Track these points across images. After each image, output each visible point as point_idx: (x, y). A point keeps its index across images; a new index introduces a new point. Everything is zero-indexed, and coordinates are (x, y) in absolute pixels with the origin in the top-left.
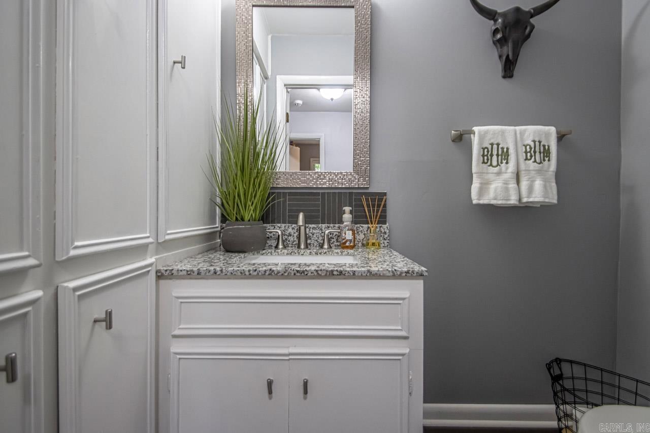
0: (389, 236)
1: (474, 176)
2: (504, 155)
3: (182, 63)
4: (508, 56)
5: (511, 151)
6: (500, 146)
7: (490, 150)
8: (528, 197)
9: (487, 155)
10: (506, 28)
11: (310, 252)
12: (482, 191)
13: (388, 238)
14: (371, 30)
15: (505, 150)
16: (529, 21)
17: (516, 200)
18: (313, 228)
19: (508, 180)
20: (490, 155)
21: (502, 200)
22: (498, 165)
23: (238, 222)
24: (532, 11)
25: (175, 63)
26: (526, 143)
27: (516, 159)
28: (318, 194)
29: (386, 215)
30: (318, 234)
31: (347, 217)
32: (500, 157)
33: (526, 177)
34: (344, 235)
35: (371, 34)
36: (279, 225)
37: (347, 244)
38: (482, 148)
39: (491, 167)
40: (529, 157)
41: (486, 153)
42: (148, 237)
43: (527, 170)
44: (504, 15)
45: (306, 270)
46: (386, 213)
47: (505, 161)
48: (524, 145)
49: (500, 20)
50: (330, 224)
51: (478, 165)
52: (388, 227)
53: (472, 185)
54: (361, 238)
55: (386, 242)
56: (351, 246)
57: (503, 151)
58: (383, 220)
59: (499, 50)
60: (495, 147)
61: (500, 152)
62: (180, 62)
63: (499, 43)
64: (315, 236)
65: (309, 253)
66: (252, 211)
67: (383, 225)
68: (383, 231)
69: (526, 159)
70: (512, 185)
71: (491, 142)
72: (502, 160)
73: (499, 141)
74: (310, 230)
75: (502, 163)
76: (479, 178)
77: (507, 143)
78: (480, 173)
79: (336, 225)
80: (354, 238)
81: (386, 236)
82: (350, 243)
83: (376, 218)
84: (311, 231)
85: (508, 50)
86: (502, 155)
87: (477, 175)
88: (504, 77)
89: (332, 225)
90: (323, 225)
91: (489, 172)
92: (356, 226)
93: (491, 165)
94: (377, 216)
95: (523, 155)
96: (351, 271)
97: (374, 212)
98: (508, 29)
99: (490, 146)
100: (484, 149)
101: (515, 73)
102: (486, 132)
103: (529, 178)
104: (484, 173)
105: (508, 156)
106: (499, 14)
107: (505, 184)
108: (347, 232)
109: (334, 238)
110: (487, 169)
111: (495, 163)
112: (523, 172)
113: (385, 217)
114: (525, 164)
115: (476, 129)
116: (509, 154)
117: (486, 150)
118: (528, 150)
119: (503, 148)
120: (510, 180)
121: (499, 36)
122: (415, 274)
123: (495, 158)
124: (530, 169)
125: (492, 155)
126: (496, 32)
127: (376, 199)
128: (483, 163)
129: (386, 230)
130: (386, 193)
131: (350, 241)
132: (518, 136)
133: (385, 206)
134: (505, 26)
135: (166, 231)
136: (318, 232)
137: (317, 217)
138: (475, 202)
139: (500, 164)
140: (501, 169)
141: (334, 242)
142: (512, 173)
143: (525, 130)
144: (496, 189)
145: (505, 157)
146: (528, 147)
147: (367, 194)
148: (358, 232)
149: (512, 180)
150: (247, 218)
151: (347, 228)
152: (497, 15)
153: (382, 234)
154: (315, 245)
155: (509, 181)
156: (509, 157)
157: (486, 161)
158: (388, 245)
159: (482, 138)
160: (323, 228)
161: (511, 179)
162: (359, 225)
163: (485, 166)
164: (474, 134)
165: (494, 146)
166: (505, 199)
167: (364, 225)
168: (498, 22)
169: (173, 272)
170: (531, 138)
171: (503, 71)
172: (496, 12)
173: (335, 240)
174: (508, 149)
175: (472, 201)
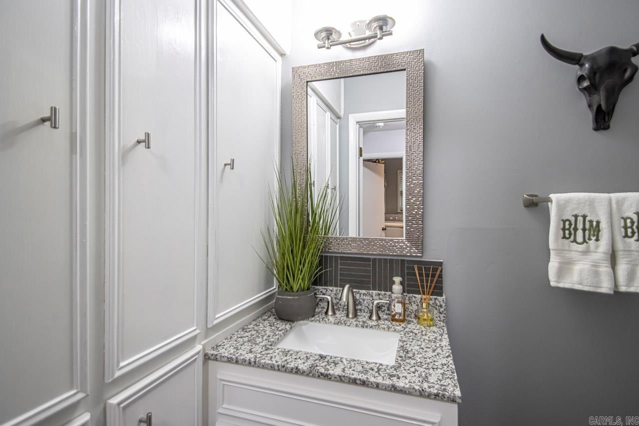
0: (445, 309)
1: (552, 252)
2: (595, 230)
3: (232, 165)
4: (599, 107)
5: (604, 226)
6: (588, 219)
7: (573, 222)
8: (627, 286)
9: (569, 229)
10: (595, 74)
11: (357, 324)
12: (562, 272)
13: (444, 312)
14: (424, 92)
15: (595, 224)
16: (631, 62)
17: (610, 289)
18: (363, 294)
19: (598, 261)
20: (573, 229)
21: (590, 286)
22: (584, 241)
23: (287, 293)
24: (635, 48)
25: (225, 165)
26: (626, 215)
27: (610, 236)
28: (369, 260)
29: (442, 287)
30: (368, 301)
31: (397, 288)
32: (587, 232)
33: (626, 259)
34: (393, 307)
35: (424, 96)
36: (331, 288)
37: (397, 317)
38: (563, 220)
39: (575, 243)
40: (629, 234)
41: (567, 226)
42: (195, 330)
43: (627, 251)
44: (592, 58)
45: (329, 374)
46: (442, 284)
47: (595, 238)
48: (622, 218)
49: (587, 65)
50: (381, 291)
51: (556, 239)
52: (445, 300)
53: (550, 264)
54: (414, 310)
55: (442, 316)
56: (400, 319)
57: (591, 225)
58: (438, 290)
59: (588, 98)
60: (580, 219)
61: (587, 226)
62: (230, 165)
63: (588, 92)
64: (365, 302)
65: (355, 325)
66: (300, 281)
67: (439, 298)
68: (438, 304)
69: (626, 236)
70: (605, 269)
71: (574, 213)
72: (589, 236)
73: (586, 212)
74: (360, 296)
75: (590, 239)
76: (558, 256)
77: (597, 215)
78: (559, 250)
79: (387, 293)
80: (405, 310)
81: (442, 310)
82: (400, 317)
83: (430, 289)
84: (362, 297)
85: (600, 98)
86: (590, 230)
87: (556, 252)
88: (596, 129)
89: (383, 292)
90: (374, 292)
91: (572, 249)
92: (409, 295)
93: (575, 241)
94: (431, 286)
95: (620, 231)
96: (374, 382)
97: (427, 282)
98: (598, 76)
99: (573, 218)
100: (564, 222)
101: (612, 124)
102: (568, 202)
103: (631, 261)
104: (565, 250)
105: (599, 231)
106: (586, 57)
107: (593, 266)
108: (397, 305)
109: (384, 306)
110: (569, 246)
111: (580, 238)
112: (621, 253)
113: (441, 288)
114: (625, 242)
115: (552, 196)
116: (601, 229)
117: (567, 223)
118: (629, 224)
119: (591, 222)
120: (601, 262)
121: (586, 84)
122: (446, 399)
123: (580, 233)
124: (633, 249)
125: (576, 229)
126: (581, 79)
127: (430, 268)
128: (563, 238)
129: (441, 303)
130: (442, 263)
131: (400, 314)
132: (614, 206)
133: (440, 276)
134: (593, 72)
135: (215, 316)
136: (369, 298)
137: (368, 283)
138: (553, 284)
139: (587, 240)
140: (588, 247)
141: (385, 310)
142: (604, 253)
143: (624, 199)
144: (581, 271)
145: (594, 232)
146: (628, 221)
147: (419, 263)
148: (410, 303)
149: (604, 262)
150: (295, 288)
151: (397, 300)
152: (582, 59)
153: (437, 307)
154: (366, 311)
155: (599, 263)
156: (600, 233)
157: (567, 236)
158: (444, 320)
159: (561, 207)
160: (374, 295)
161: (603, 260)
162: (411, 295)
163: (566, 241)
164: (551, 201)
165: (578, 218)
166: (594, 285)
167: (416, 296)
168: (584, 68)
169: (217, 357)
170: (634, 209)
171: (595, 123)
172: (581, 56)
173: (386, 308)
174: (598, 223)
175: (549, 281)
